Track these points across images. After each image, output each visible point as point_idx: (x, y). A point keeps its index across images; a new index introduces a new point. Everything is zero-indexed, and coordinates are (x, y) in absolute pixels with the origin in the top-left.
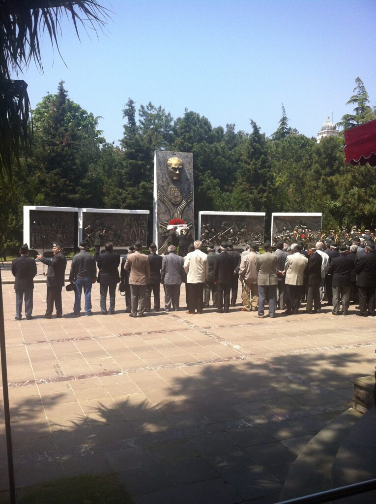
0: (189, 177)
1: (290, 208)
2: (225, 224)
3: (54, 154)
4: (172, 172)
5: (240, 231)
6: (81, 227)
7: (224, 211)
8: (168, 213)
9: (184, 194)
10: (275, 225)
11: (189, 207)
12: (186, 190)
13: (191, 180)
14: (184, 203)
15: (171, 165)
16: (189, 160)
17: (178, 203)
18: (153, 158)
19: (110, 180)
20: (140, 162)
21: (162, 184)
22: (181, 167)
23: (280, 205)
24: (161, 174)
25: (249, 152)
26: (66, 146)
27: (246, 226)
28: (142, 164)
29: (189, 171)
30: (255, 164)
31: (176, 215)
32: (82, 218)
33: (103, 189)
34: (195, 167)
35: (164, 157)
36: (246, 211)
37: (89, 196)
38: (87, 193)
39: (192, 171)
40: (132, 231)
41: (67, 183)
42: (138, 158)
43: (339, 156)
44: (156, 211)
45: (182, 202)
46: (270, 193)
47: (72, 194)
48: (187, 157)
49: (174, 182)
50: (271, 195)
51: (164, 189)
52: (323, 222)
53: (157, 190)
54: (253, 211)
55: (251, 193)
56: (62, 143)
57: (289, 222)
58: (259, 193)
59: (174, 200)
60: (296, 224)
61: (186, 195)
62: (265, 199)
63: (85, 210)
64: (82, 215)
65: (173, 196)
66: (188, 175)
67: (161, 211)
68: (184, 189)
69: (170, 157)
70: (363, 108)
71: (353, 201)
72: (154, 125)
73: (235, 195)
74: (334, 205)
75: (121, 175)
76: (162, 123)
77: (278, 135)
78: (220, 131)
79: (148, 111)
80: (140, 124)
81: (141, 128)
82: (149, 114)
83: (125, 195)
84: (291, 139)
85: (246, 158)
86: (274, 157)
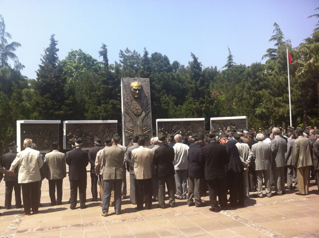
0: (147, 95)
1: (225, 114)
2: (176, 128)
3: (44, 84)
4: (133, 92)
5: (187, 133)
6: (65, 134)
7: (177, 118)
8: (131, 121)
9: (144, 107)
10: (213, 127)
11: (148, 116)
12: (145, 104)
13: (148, 97)
14: (144, 114)
15: (132, 87)
16: (147, 83)
17: (139, 114)
18: (121, 84)
19: (90, 101)
20: (110, 87)
21: (127, 101)
22: (140, 88)
23: (216, 112)
24: (126, 94)
25: (192, 75)
26: (54, 78)
27: (191, 129)
28: (112, 88)
29: (147, 91)
30: (196, 84)
31: (138, 123)
32: (65, 128)
33: (85, 107)
34: (152, 88)
35: (128, 82)
36: (192, 118)
37: (71, 112)
38: (70, 110)
39: (149, 91)
40: (105, 135)
41: (55, 103)
42: (110, 84)
43: (258, 75)
44: (123, 120)
45: (142, 113)
46: (207, 103)
47: (57, 111)
48: (145, 81)
49: (136, 99)
50: (208, 105)
51: (128, 105)
52: (248, 123)
53: (123, 105)
54: (197, 118)
55: (195, 104)
56: (52, 76)
57: (223, 124)
58: (200, 105)
59: (136, 112)
60: (228, 126)
61: (146, 108)
62: (204, 108)
63: (66, 122)
64: (65, 126)
65: (135, 109)
66: (146, 94)
67: (126, 120)
68: (144, 103)
69: (132, 82)
70: (281, 44)
71: (271, 106)
72: (129, 62)
73: (184, 106)
74: (262, 111)
75: (98, 97)
76: (135, 61)
77: (227, 67)
78: (176, 64)
79: (126, 54)
80: (120, 62)
81: (121, 66)
82: (126, 56)
83: (99, 110)
84: (233, 68)
85: (189, 80)
86: (222, 81)
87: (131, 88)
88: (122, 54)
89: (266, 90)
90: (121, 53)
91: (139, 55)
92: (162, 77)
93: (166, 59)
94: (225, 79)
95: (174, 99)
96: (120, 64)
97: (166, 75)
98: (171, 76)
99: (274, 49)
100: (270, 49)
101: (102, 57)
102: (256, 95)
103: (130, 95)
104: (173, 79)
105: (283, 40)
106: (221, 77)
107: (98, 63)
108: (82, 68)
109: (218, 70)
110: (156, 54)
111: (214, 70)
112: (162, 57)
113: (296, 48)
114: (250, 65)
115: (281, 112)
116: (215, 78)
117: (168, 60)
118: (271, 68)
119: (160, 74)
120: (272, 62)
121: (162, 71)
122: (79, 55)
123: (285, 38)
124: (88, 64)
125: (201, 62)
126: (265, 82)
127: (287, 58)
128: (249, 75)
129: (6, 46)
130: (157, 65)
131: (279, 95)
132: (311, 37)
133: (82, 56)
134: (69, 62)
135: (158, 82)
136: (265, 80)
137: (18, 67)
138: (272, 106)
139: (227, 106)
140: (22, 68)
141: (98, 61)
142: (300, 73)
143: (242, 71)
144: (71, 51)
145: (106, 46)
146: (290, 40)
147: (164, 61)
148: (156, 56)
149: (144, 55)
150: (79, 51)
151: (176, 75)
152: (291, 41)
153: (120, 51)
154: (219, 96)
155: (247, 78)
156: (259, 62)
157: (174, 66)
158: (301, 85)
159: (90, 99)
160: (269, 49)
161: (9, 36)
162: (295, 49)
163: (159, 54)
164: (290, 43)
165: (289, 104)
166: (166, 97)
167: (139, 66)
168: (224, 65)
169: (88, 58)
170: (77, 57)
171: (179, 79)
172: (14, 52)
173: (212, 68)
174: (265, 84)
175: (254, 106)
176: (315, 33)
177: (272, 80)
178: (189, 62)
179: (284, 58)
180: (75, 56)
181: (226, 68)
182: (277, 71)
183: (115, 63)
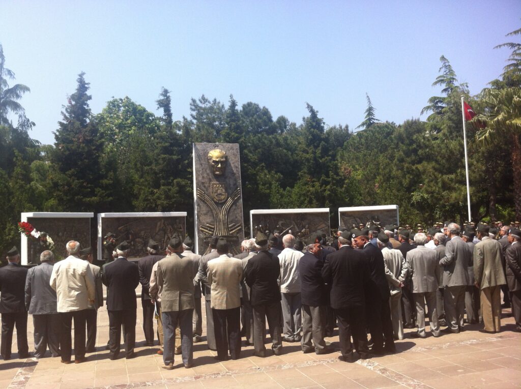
0: (235, 171)
1: (363, 202)
2: (282, 224)
3: (67, 153)
4: (213, 166)
5: (300, 232)
6: (100, 235)
7: (284, 208)
8: (210, 213)
9: (230, 191)
10: (343, 223)
11: (236, 205)
12: (232, 186)
13: (237, 175)
14: (230, 202)
15: (211, 158)
16: (235, 151)
17: (223, 201)
18: (192, 153)
19: (142, 180)
20: (175, 157)
21: (203, 181)
22: (224, 159)
23: (348, 199)
24: (201, 169)
25: (308, 139)
26: (83, 143)
27: (307, 226)
28: (177, 160)
29: (235, 164)
30: (314, 153)
31: (221, 216)
32: (101, 224)
33: (134, 190)
34: (244, 159)
35: (204, 150)
36: (309, 208)
37: (111, 198)
38: (109, 196)
39: (238, 164)
40: (166, 237)
41: (85, 184)
42: (175, 152)
43: (416, 139)
44: (196, 212)
46: (334, 184)
47: (88, 198)
48: (232, 148)
49: (217, 177)
50: (335, 187)
51: (205, 187)
52: (400, 216)
53: (197, 187)
54: (316, 207)
55: (313, 186)
56: (79, 139)
57: (360, 218)
58: (321, 186)
59: (216, 198)
60: (368, 221)
61: (233, 193)
62: (329, 192)
63: (103, 215)
64: (100, 221)
65: (216, 194)
66: (233, 169)
67: (201, 212)
68: (230, 185)
69: (211, 149)
70: (452, 89)
71: (437, 189)
72: (206, 118)
73: (296, 190)
74: (422, 196)
75: (156, 173)
76: (216, 117)
77: (365, 126)
78: (282, 121)
79: (200, 105)
80: (192, 118)
81: (193, 123)
82: (201, 108)
83: (157, 195)
84: (374, 128)
85: (304, 146)
86: (357, 149)
87: (209, 159)
88: (194, 106)
89: (428, 164)
90: (193, 103)
91: (223, 106)
92: (259, 141)
93: (266, 113)
94: (362, 145)
95: (280, 177)
96: (191, 121)
97: (266, 138)
98: (274, 141)
99: (440, 98)
100: (435, 98)
101: (162, 110)
102: (413, 170)
103: (208, 171)
104: (278, 144)
105: (456, 84)
106: (356, 141)
107: (156, 120)
108: (130, 127)
109: (350, 131)
110: (249, 104)
111: (343, 131)
112: (260, 109)
113: (477, 96)
114: (402, 123)
115: (454, 197)
116: (345, 143)
117: (270, 115)
118: (435, 128)
119: (257, 137)
120: (438, 118)
121: (260, 133)
122: (124, 107)
123: (459, 81)
124: (140, 121)
125: (323, 119)
126: (428, 150)
127: (462, 111)
128: (400, 138)
129: (6, 91)
130: (251, 122)
131: (450, 172)
132: (501, 79)
133: (130, 109)
134: (108, 117)
135: (253, 150)
136: (427, 147)
137: (24, 126)
138: (439, 188)
139: (366, 188)
140: (31, 126)
141: (156, 116)
142: (484, 137)
143: (389, 132)
144: (112, 100)
145: (169, 92)
146: (467, 83)
147: (262, 115)
148: (250, 109)
149: (230, 107)
150: (126, 99)
151: (282, 139)
152: (468, 85)
153: (192, 99)
154: (352, 173)
155: (398, 143)
156: (417, 118)
157: (278, 124)
158: (486, 154)
159: (141, 177)
160: (432, 98)
161: (11, 75)
162: (475, 98)
163: (255, 104)
164: (466, 88)
165: (466, 185)
166: (265, 175)
167: (222, 124)
168: (360, 124)
169: (139, 110)
170: (122, 108)
171: (288, 145)
172: (18, 101)
173: (341, 127)
174: (427, 153)
175: (410, 188)
176: (507, 73)
177: (439, 147)
178: (304, 118)
179: (457, 112)
180: (119, 107)
181: (364, 128)
182: (446, 133)
183: (183, 120)
